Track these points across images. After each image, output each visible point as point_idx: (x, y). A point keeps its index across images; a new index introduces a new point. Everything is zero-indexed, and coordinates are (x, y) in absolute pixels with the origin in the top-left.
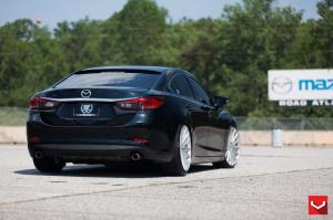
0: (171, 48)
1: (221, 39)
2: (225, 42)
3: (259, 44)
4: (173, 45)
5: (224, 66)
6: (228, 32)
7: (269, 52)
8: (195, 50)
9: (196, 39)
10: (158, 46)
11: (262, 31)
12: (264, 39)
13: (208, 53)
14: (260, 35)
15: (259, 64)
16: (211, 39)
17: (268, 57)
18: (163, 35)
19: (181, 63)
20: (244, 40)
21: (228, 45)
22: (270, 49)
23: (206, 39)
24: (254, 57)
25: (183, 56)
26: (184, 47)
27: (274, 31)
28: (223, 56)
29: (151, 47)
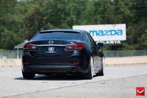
0: (20, 15)
1: (47, 9)
2: (49, 11)
3: (67, 12)
4: (21, 12)
5: (49, 24)
6: (51, 6)
7: (73, 16)
8: (33, 15)
9: (33, 9)
10: (13, 13)
11: (68, 5)
12: (70, 9)
13: (40, 17)
14: (67, 7)
15: (68, 22)
16: (41, 9)
17: (72, 18)
18: (15, 7)
19: (25, 22)
20: (59, 10)
21: (51, 12)
22: (73, 15)
23: (39, 10)
24: (65, 19)
25: (26, 18)
26: (26, 14)
27: (75, 5)
28: (48, 18)
29: (9, 14)
